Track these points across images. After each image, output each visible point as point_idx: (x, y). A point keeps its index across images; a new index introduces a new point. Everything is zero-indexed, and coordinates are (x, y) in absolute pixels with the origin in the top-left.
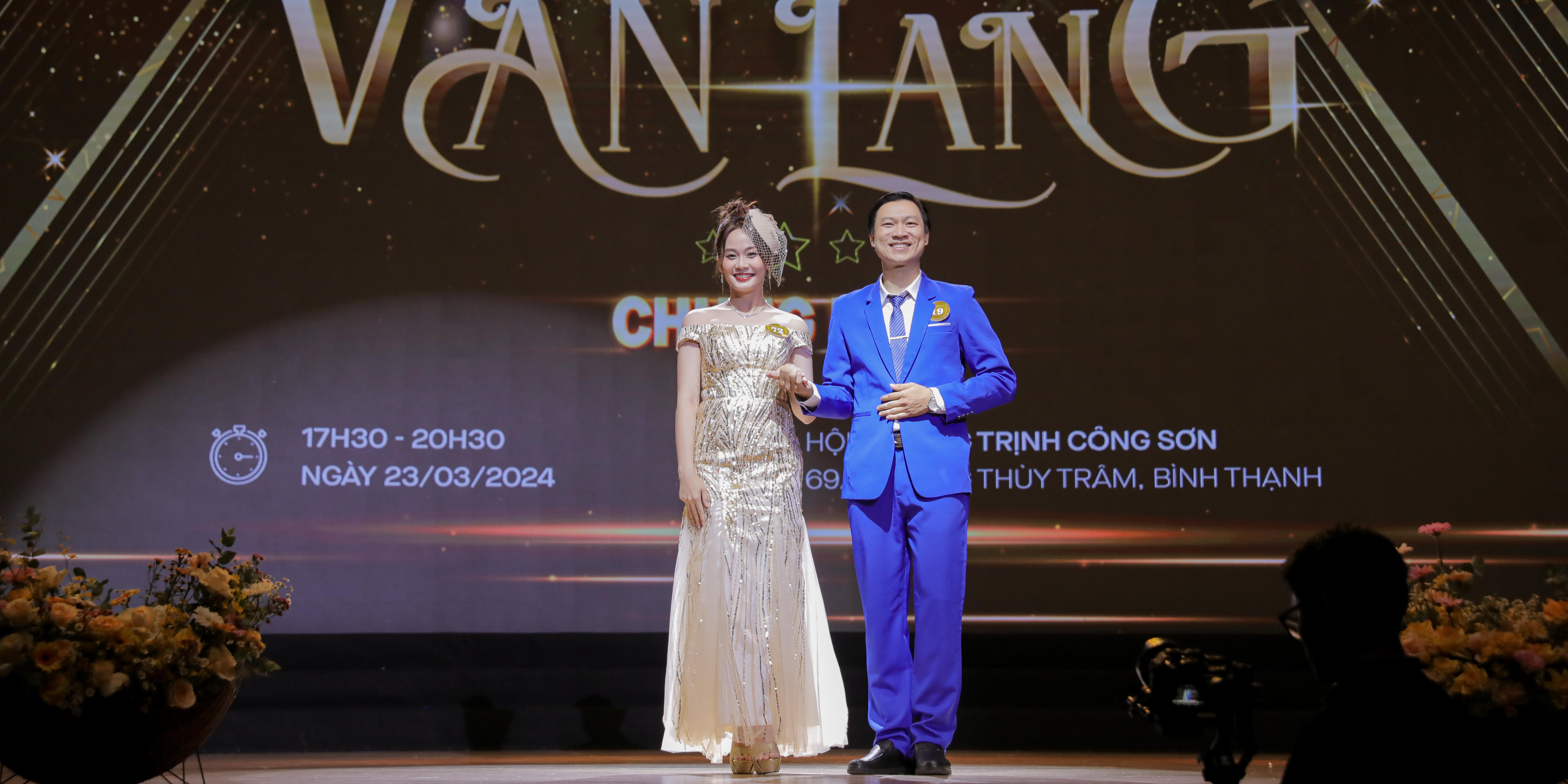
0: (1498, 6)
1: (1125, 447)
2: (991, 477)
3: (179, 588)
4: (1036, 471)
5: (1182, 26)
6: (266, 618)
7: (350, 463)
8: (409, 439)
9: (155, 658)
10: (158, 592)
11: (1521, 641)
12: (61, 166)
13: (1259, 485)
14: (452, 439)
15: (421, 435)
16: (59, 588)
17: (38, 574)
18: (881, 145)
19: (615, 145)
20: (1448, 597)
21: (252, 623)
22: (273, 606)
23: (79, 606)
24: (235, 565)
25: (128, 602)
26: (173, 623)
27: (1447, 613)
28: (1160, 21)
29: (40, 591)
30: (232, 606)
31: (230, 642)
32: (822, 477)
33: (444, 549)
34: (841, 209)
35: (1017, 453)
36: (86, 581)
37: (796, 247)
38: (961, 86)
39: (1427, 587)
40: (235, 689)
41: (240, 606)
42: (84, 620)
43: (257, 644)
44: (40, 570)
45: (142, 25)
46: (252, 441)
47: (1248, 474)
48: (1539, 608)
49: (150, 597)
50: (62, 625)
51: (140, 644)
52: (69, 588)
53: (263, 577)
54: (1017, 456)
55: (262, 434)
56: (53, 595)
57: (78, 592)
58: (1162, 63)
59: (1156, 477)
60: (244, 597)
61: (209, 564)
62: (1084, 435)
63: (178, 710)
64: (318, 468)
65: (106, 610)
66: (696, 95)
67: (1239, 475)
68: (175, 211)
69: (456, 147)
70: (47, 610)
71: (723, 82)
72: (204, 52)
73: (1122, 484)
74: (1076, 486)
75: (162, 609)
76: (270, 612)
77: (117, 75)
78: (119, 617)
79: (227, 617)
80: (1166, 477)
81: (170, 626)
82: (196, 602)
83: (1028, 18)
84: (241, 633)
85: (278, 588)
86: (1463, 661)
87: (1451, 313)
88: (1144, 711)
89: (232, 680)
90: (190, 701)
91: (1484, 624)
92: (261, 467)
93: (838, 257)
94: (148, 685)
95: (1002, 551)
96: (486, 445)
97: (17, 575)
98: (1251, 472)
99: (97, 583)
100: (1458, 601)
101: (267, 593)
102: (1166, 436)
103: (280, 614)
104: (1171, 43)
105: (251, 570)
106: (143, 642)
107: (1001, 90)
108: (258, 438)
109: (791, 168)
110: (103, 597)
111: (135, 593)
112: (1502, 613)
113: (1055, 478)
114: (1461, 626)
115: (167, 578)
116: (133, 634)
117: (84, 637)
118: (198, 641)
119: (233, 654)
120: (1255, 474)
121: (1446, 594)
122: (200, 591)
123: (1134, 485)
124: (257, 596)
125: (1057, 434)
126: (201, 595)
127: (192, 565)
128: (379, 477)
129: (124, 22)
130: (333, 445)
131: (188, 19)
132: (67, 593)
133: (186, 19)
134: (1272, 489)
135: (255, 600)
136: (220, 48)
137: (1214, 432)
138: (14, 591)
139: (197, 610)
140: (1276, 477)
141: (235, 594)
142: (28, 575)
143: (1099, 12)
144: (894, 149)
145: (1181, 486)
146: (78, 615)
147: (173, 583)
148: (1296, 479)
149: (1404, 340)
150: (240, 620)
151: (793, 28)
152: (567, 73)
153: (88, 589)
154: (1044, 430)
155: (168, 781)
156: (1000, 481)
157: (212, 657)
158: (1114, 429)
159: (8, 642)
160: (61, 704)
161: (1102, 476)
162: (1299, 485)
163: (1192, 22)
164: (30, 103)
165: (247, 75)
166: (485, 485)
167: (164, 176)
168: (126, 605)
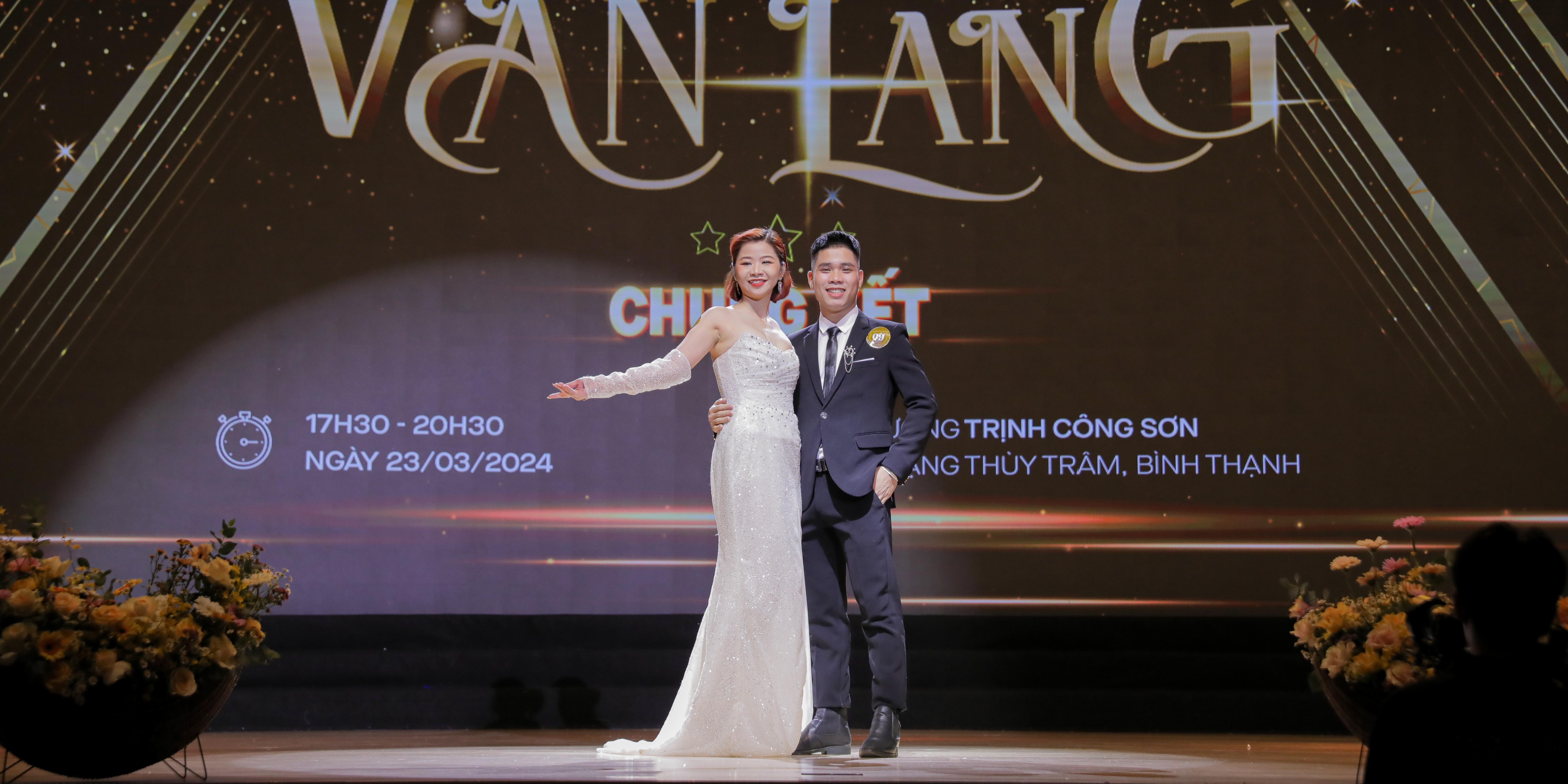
0: (1473, 6)
1: (1109, 434)
2: (978, 463)
3: (180, 578)
4: (1021, 457)
5: (1165, 24)
6: (266, 608)
7: (353, 448)
8: (411, 425)
9: (157, 647)
10: (161, 582)
12: (71, 158)
13: (1239, 472)
14: (453, 425)
15: (422, 421)
16: (63, 579)
17: (43, 565)
18: (872, 140)
19: (612, 139)
20: (1422, 589)
21: (252, 612)
22: (273, 595)
23: (82, 596)
24: (235, 555)
25: (130, 592)
26: (175, 612)
28: (1144, 20)
29: (44, 581)
30: (232, 596)
31: (231, 631)
33: (444, 533)
34: (833, 202)
35: (1003, 440)
36: (89, 571)
38: (951, 82)
39: (1402, 580)
40: (235, 677)
41: (240, 596)
42: (87, 610)
43: (257, 633)
44: (44, 561)
45: (150, 20)
46: (257, 427)
47: (1228, 461)
49: (151, 587)
50: (65, 615)
51: (142, 633)
52: (72, 578)
53: (262, 567)
54: (1003, 443)
55: (267, 420)
56: (57, 585)
57: (82, 582)
58: (1146, 59)
59: (1139, 464)
60: (244, 587)
61: (210, 554)
62: (1068, 423)
63: (179, 698)
64: (322, 454)
65: (109, 600)
66: (691, 90)
67: (1219, 462)
68: (182, 202)
69: (457, 140)
70: (51, 600)
71: (717, 78)
72: (211, 46)
73: (1106, 470)
74: (1061, 472)
75: (163, 598)
76: (269, 602)
77: (126, 69)
78: (122, 606)
79: (227, 607)
80: (1149, 464)
81: (172, 616)
82: (198, 592)
83: (1015, 16)
84: (241, 622)
85: (278, 578)
87: (1426, 305)
89: (233, 669)
90: (191, 689)
92: (265, 453)
94: (150, 673)
95: (989, 536)
96: (485, 431)
97: (22, 565)
98: (1232, 459)
99: (100, 573)
100: (1433, 593)
101: (267, 583)
102: (1149, 423)
103: (279, 603)
104: (1155, 40)
105: (251, 561)
106: (145, 630)
107: (989, 86)
108: (263, 424)
109: (784, 162)
110: (106, 586)
111: (137, 583)
113: (1040, 465)
115: (169, 569)
116: (135, 623)
117: (87, 626)
118: (199, 630)
119: (233, 643)
120: (1236, 461)
121: (1420, 586)
122: (201, 581)
123: (1117, 472)
124: (257, 587)
125: (1043, 422)
126: (202, 585)
127: (193, 555)
128: (381, 462)
129: (133, 17)
130: (337, 431)
131: (195, 15)
132: (70, 583)
133: (194, 14)
134: (1252, 476)
135: (255, 590)
136: (227, 43)
137: (1195, 421)
138: (19, 581)
139: (197, 600)
140: (1256, 465)
141: (236, 583)
142: (32, 566)
143: (1086, 10)
144: (885, 144)
145: (1164, 472)
146: (82, 605)
147: (175, 573)
148: (1275, 466)
149: (1381, 331)
150: (241, 610)
151: (786, 24)
152: (565, 68)
153: (91, 579)
154: (1030, 418)
155: (170, 767)
156: (987, 468)
157: (212, 645)
158: (1098, 417)
159: (13, 631)
160: (64, 692)
161: (1086, 463)
162: (1277, 471)
163: (1175, 21)
164: (41, 96)
165: (253, 70)
166: (485, 470)
167: (172, 168)
168: (129, 594)
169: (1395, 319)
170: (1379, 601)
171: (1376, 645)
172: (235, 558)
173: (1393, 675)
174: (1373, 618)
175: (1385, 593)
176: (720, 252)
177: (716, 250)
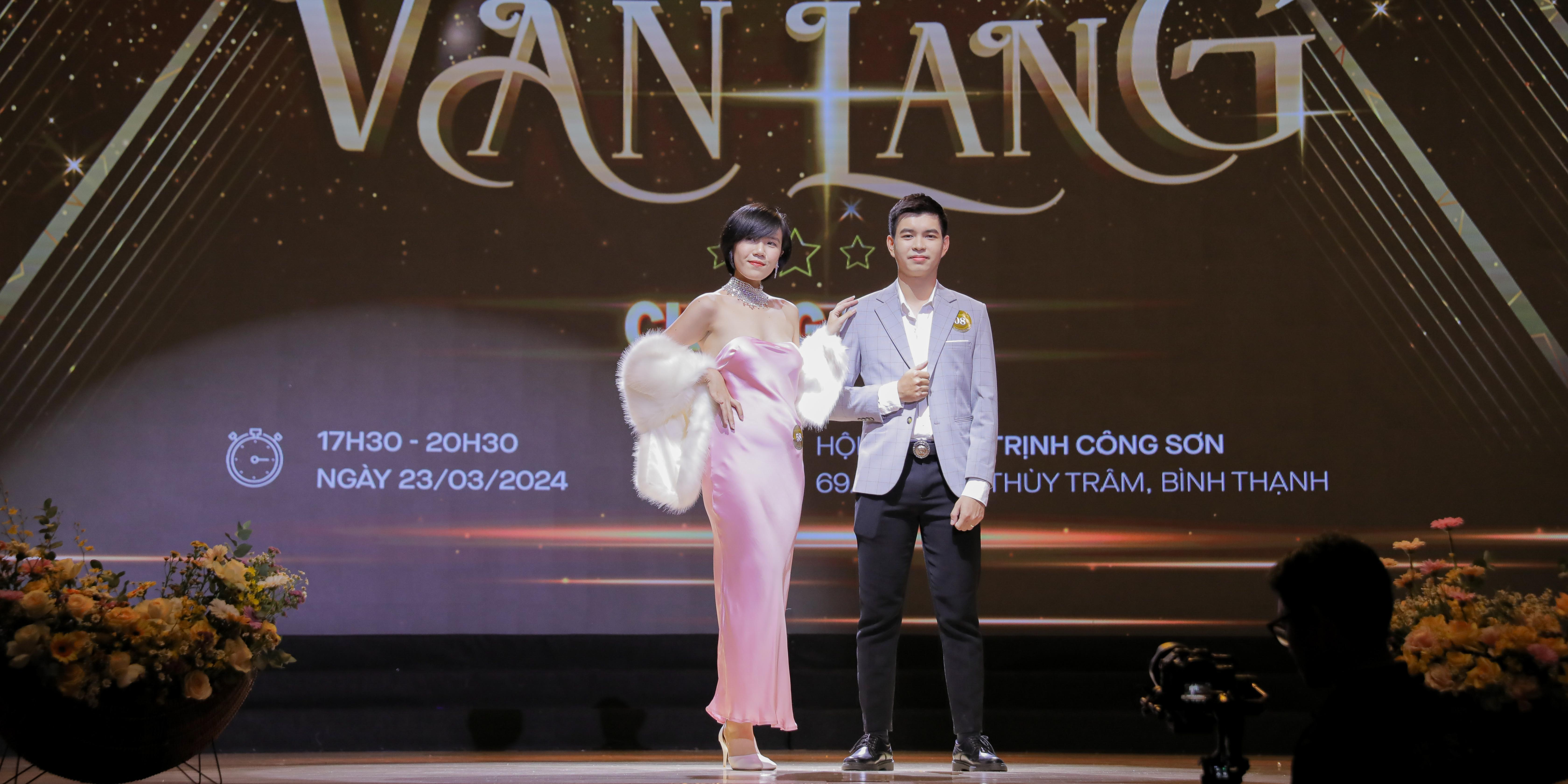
0: (1503, 15)
1: (1133, 451)
2: (1000, 481)
3: (194, 580)
4: (1044, 475)
5: (1189, 34)
6: (281, 611)
7: (365, 466)
8: (424, 443)
9: (171, 650)
10: (174, 584)
11: (1534, 635)
12: (80, 171)
13: (1266, 489)
14: (466, 442)
15: (435, 439)
16: (76, 580)
17: (55, 566)
18: (891, 152)
19: (628, 152)
20: (1461, 591)
21: (268, 615)
22: (289, 599)
23: (95, 598)
24: (250, 558)
25: (144, 594)
26: (189, 615)
27: (1460, 608)
28: (1168, 30)
29: (57, 582)
30: (247, 599)
31: (246, 634)
32: (832, 481)
33: (457, 552)
34: (851, 215)
35: (1025, 457)
36: (103, 573)
37: (807, 253)
38: (970, 93)
39: (1440, 582)
40: (251, 681)
41: (255, 598)
42: (101, 612)
43: (273, 637)
44: (57, 563)
45: (160, 32)
46: (267, 445)
47: (1255, 478)
48: (1552, 603)
49: (166, 589)
50: (78, 616)
51: (157, 635)
52: (85, 580)
53: (278, 570)
54: (1025, 460)
55: (278, 437)
56: (69, 587)
57: (95, 584)
58: (1169, 71)
59: (1164, 482)
60: (260, 590)
61: (225, 557)
62: (1092, 440)
63: (193, 701)
64: (333, 471)
65: (122, 602)
66: (708, 103)
67: (1246, 479)
68: (191, 217)
69: (471, 153)
70: (64, 602)
71: (734, 90)
72: (222, 59)
73: (1131, 488)
74: (1085, 490)
75: (178, 601)
76: (285, 605)
77: (135, 81)
78: (136, 608)
79: (242, 609)
80: (1174, 481)
81: (186, 618)
82: (212, 594)
83: (1037, 26)
84: (257, 625)
85: (293, 581)
86: (1476, 655)
87: (1456, 319)
88: (1155, 709)
89: (248, 672)
90: (205, 692)
91: (1497, 619)
92: (276, 470)
93: (848, 263)
94: (164, 676)
95: (1011, 555)
96: (500, 449)
97: (34, 567)
98: (1259, 476)
99: (113, 575)
100: (1472, 596)
101: (283, 586)
102: (1174, 440)
103: (295, 607)
104: (1178, 51)
105: (266, 563)
106: (160, 633)
107: (1011, 96)
108: (274, 441)
109: (802, 175)
110: (119, 589)
111: (151, 585)
112: (1515, 608)
113: (1063, 482)
114: (1474, 620)
115: (183, 571)
116: (149, 626)
117: (100, 628)
118: (214, 633)
119: (249, 647)
120: (1262, 478)
121: (1459, 589)
122: (216, 584)
123: (1142, 490)
124: (272, 589)
125: (1066, 438)
126: (217, 588)
127: (208, 557)
128: (393, 480)
129: (142, 29)
130: (349, 448)
131: (205, 27)
132: (84, 585)
134: (1279, 493)
135: (270, 593)
136: (238, 55)
137: (1221, 437)
138: (31, 583)
139: (213, 602)
140: (1283, 481)
141: (251, 586)
142: (45, 566)
143: (1108, 21)
144: (904, 156)
145: (1189, 490)
146: (95, 607)
147: (189, 576)
148: (1303, 483)
149: (1410, 346)
150: (256, 612)
151: (804, 36)
152: (580, 80)
153: (104, 581)
154: (1053, 435)
155: (184, 773)
156: (1009, 485)
157: (228, 649)
158: (1122, 434)
159: (25, 633)
160: (78, 695)
161: (1110, 480)
162: (1305, 489)
163: (1199, 31)
164: (49, 109)
165: (264, 82)
166: (499, 488)
167: (182, 182)
168: (143, 597)
169: (1425, 333)
170: (1417, 603)
171: (1414, 648)
172: (250, 561)
173: (1432, 678)
174: (1411, 620)
175: (1423, 596)
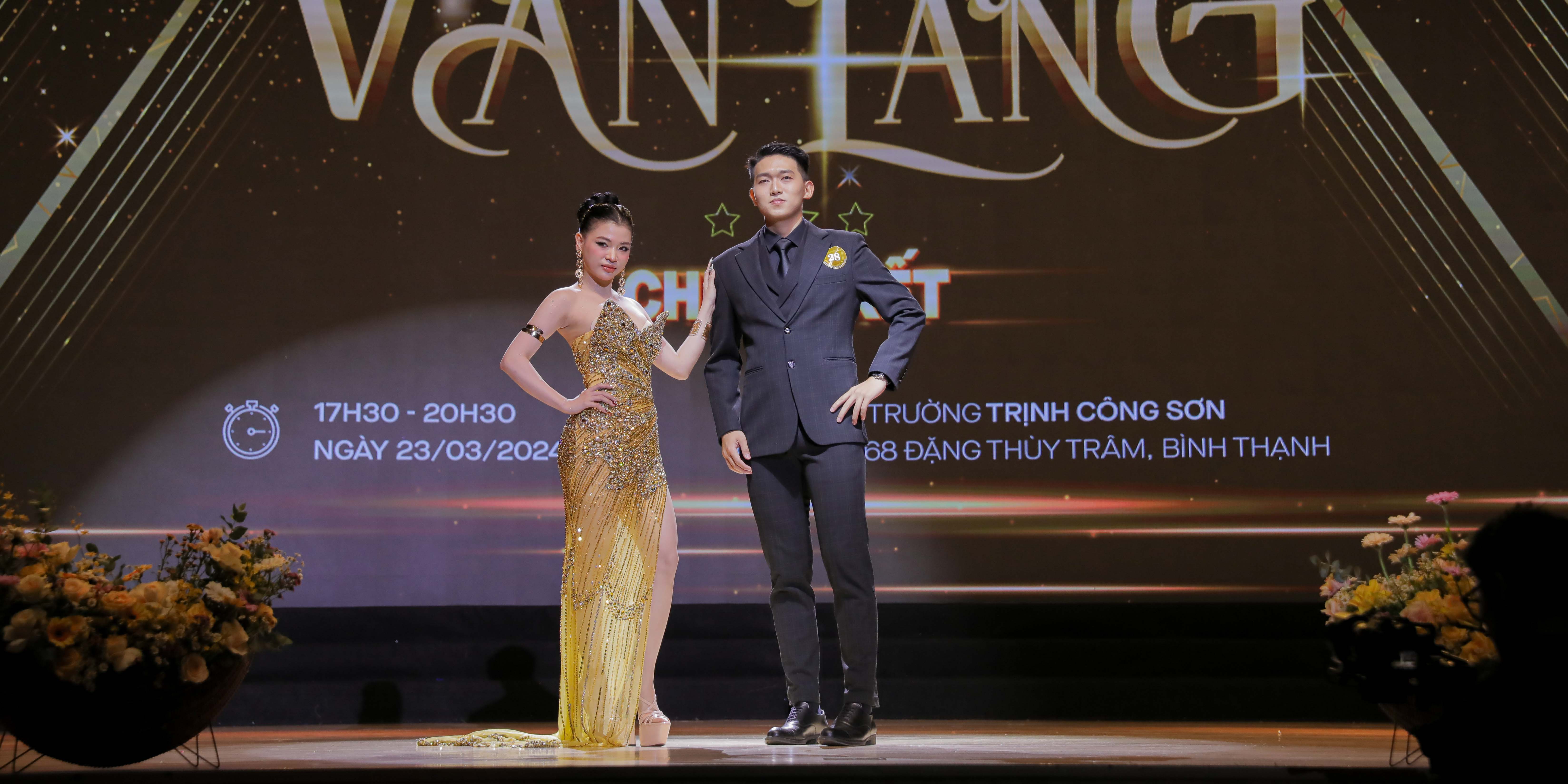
1: (1134, 417)
2: (1001, 448)
3: (191, 563)
4: (1044, 442)
6: (278, 593)
7: (362, 437)
8: (421, 413)
9: (168, 633)
10: (170, 567)
12: (73, 143)
13: (1267, 454)
14: (464, 413)
15: (432, 409)
16: (72, 564)
17: (51, 550)
18: (890, 118)
19: (624, 120)
20: (1456, 566)
21: (264, 597)
22: (285, 580)
23: (92, 582)
24: (246, 541)
25: (140, 578)
26: (186, 598)
27: (1454, 582)
29: (53, 567)
30: (244, 581)
31: (242, 617)
33: (456, 523)
34: (849, 182)
35: (1026, 424)
36: (98, 557)
38: (970, 58)
39: (1434, 556)
40: (247, 663)
41: (251, 581)
42: (97, 596)
43: (269, 619)
44: (53, 546)
45: (152, 2)
46: (265, 417)
47: (1256, 443)
49: (162, 572)
50: (75, 601)
51: (153, 619)
52: (81, 563)
53: (274, 552)
54: (1026, 427)
55: (275, 409)
56: (65, 571)
57: (91, 568)
58: (1169, 34)
59: (1165, 448)
60: (256, 572)
61: (221, 539)
62: (1093, 406)
63: (191, 684)
64: (330, 443)
65: (119, 586)
66: (704, 69)
67: (1247, 445)
68: (186, 187)
69: (466, 122)
70: (60, 586)
71: (730, 57)
72: (214, 28)
73: (1132, 454)
74: (1086, 456)
75: (173, 584)
76: (281, 587)
77: (127, 52)
78: (132, 592)
79: (238, 592)
80: (1175, 447)
81: (183, 601)
82: (208, 577)
84: (253, 607)
85: (290, 563)
86: (1471, 629)
87: (1458, 282)
89: (244, 655)
90: (202, 675)
92: (273, 442)
94: (161, 660)
95: (1012, 522)
96: (497, 419)
97: (30, 551)
98: (1260, 441)
99: (109, 559)
101: (278, 568)
102: (1175, 406)
103: (291, 589)
104: (1178, 15)
105: (262, 546)
106: (156, 616)
107: (1009, 62)
108: (271, 413)
110: (115, 572)
111: (147, 569)
113: (1064, 449)
115: (179, 554)
116: (145, 609)
117: (96, 612)
118: (210, 616)
119: (245, 629)
120: (1264, 444)
121: (1454, 563)
122: (212, 566)
123: (1143, 456)
124: (269, 571)
125: (1066, 405)
126: (213, 571)
127: (203, 540)
128: (391, 451)
130: (345, 419)
132: (79, 569)
134: (1280, 458)
135: (267, 575)
136: (230, 24)
137: (1222, 402)
138: (27, 568)
139: (209, 585)
140: (1284, 447)
141: (247, 569)
142: (40, 551)
144: (902, 122)
145: (1190, 456)
146: (91, 591)
147: (185, 558)
148: (1305, 448)
149: (1411, 309)
150: (252, 595)
151: (800, 1)
152: (575, 48)
153: (100, 565)
154: (1053, 401)
155: (182, 755)
156: (1010, 452)
157: (224, 631)
158: (1122, 400)
159: (22, 618)
160: (74, 679)
161: (1111, 447)
162: (1307, 454)
164: (41, 80)
165: (258, 51)
166: (497, 458)
167: (176, 153)
168: (139, 580)
169: (1427, 297)
170: (1412, 577)
172: (246, 543)
174: (1406, 595)
175: (1418, 570)
176: (735, 234)
177: (731, 233)
